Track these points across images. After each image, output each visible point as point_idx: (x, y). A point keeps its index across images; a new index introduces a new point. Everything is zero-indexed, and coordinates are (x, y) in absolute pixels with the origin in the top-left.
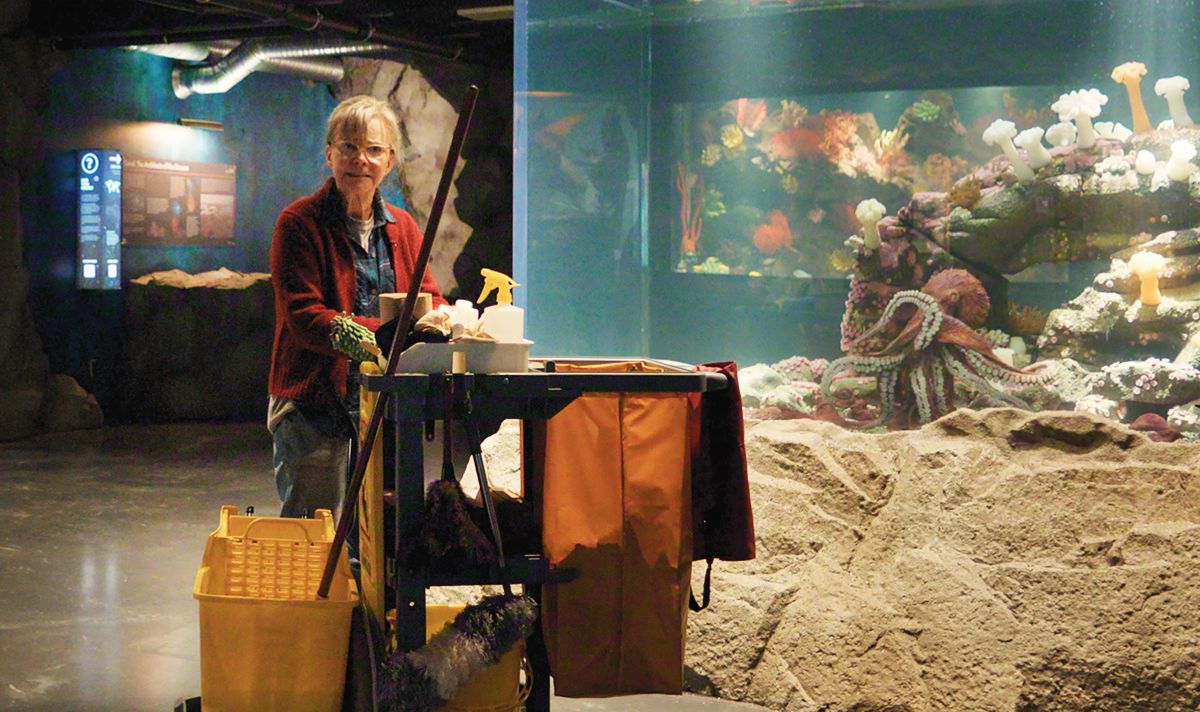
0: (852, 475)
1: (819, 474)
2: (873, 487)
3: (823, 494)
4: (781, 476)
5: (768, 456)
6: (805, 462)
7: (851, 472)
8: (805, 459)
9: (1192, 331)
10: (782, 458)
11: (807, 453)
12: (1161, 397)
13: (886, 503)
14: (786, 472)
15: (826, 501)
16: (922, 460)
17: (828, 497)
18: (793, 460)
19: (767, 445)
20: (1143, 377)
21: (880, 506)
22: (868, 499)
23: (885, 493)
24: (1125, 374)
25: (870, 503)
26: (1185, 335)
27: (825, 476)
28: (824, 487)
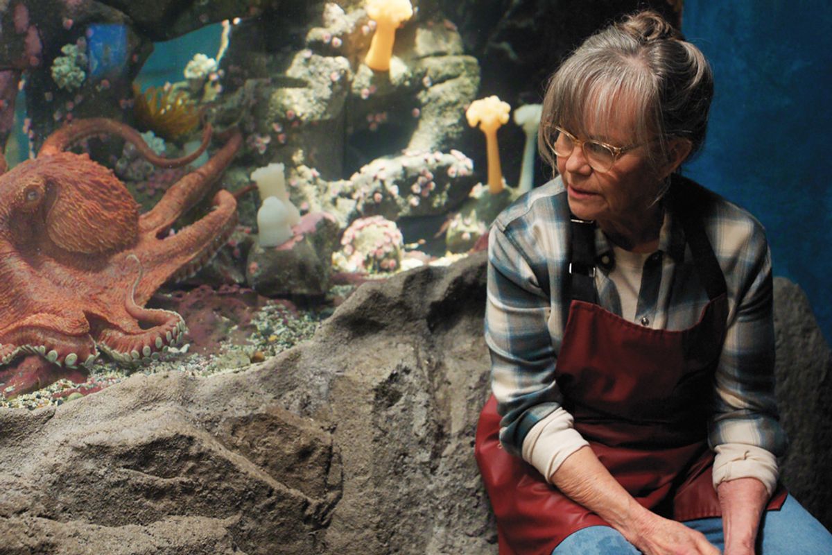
0: (265, 464)
1: (224, 485)
2: (309, 475)
3: (241, 523)
4: (153, 517)
5: (117, 484)
6: (191, 471)
7: (260, 460)
8: (191, 464)
9: (425, 105)
10: (143, 478)
11: (193, 450)
12: (439, 204)
13: (339, 497)
14: (160, 506)
15: (250, 536)
16: (377, 397)
17: (250, 525)
18: (165, 476)
19: (108, 460)
20: (421, 179)
21: (332, 506)
22: (314, 502)
23: (333, 479)
24: (399, 178)
25: (319, 507)
26: (417, 111)
27: (237, 486)
28: (238, 508)
